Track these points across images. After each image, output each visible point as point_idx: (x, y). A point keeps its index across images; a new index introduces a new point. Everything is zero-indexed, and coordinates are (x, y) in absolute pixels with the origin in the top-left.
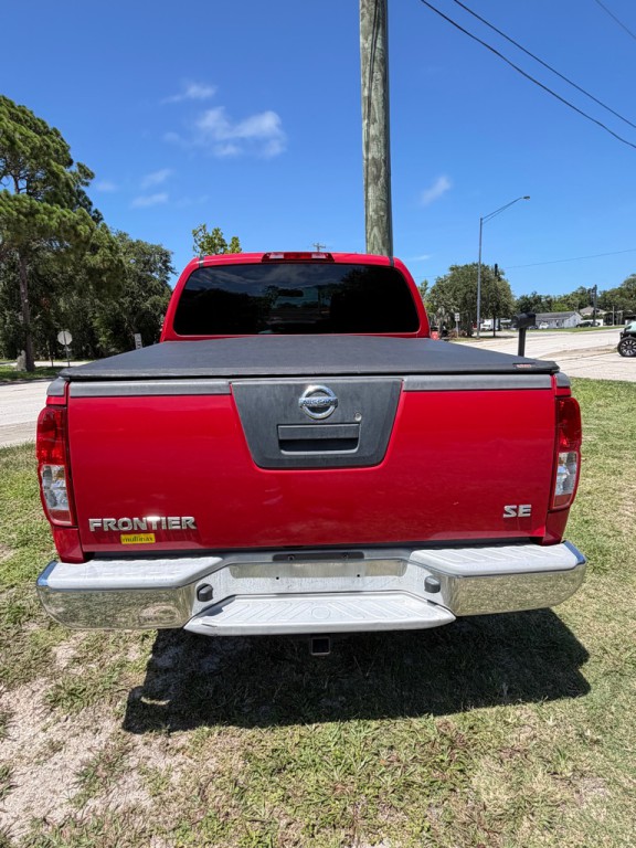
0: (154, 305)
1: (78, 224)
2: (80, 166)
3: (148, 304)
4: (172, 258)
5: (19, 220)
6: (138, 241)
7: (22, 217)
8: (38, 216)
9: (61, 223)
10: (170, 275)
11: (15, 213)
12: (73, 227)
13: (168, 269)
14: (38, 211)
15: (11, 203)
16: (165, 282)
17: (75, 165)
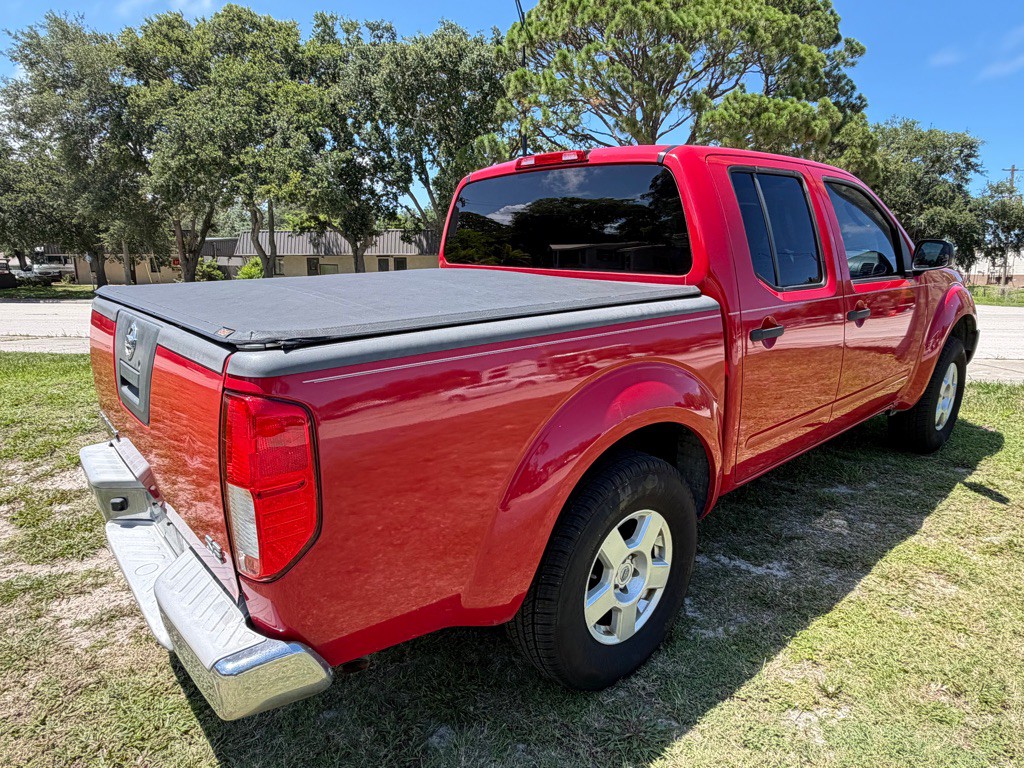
0: (931, 222)
1: (814, 118)
2: (848, 42)
3: (922, 219)
4: (981, 151)
5: (742, 124)
6: (931, 132)
7: (745, 120)
8: (765, 116)
9: (793, 119)
10: (971, 175)
11: (738, 116)
12: (806, 123)
13: (969, 166)
14: (766, 110)
15: (736, 105)
16: (960, 187)
17: (843, 41)
